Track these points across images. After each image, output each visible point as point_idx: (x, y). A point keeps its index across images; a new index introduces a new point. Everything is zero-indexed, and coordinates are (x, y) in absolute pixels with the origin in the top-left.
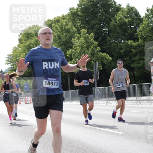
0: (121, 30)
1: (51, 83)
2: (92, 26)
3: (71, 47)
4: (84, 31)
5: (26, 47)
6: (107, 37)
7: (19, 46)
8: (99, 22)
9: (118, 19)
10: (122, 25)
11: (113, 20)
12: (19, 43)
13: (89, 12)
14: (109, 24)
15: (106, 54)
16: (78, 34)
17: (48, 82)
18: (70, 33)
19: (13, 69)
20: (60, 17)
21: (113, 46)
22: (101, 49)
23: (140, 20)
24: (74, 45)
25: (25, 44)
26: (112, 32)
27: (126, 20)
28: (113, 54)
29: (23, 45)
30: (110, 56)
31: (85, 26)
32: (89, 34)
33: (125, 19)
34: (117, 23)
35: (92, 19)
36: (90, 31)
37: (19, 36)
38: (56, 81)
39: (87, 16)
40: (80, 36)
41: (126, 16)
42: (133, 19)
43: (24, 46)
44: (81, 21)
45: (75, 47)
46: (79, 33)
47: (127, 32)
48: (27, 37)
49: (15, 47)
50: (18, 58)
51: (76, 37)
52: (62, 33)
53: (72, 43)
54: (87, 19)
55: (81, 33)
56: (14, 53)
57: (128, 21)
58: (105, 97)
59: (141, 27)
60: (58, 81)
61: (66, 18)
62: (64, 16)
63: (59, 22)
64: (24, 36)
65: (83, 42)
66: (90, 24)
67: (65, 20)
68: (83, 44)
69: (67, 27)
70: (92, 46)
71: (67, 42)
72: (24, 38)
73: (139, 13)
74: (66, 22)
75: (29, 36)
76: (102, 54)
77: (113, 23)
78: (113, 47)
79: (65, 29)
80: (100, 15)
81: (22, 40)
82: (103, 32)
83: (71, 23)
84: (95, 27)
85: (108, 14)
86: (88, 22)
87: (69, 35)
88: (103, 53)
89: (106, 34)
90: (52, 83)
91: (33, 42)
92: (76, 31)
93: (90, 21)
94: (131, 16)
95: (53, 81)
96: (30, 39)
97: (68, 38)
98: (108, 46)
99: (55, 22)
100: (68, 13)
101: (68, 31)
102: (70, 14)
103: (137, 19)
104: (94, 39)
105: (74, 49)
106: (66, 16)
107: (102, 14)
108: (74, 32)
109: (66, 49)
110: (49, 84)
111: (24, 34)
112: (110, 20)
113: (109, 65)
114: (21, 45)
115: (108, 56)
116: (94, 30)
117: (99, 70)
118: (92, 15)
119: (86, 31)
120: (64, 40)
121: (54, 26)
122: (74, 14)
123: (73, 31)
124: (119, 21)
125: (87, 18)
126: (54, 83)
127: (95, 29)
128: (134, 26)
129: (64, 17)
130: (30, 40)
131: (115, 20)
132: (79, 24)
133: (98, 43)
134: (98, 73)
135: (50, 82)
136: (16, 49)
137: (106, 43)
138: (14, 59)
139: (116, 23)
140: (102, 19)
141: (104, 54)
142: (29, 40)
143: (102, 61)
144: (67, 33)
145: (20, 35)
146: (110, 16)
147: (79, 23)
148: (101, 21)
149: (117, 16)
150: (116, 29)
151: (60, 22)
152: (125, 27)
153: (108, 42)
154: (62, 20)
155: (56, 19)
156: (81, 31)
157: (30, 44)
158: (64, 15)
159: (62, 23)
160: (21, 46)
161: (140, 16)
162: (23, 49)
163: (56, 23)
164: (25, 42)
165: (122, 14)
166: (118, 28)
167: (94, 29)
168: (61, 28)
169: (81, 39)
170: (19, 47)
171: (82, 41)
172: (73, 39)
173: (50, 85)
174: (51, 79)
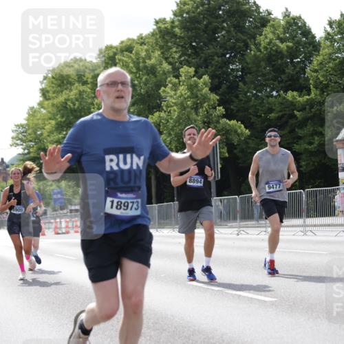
0: (271, 69)
1: (124, 206)
2: (206, 60)
3: (159, 108)
4: (188, 72)
5: (58, 107)
6: (238, 85)
7: (41, 104)
8: (221, 51)
9: (263, 44)
10: (273, 57)
11: (253, 47)
12: (41, 99)
13: (199, 29)
14: (243, 55)
15: (237, 121)
16: (174, 76)
17: (118, 203)
18: (156, 76)
19: (28, 156)
20: (133, 40)
21: (252, 103)
22: (225, 111)
23: (314, 46)
24: (165, 101)
25: (55, 101)
26: (250, 73)
27: (283, 46)
28: (253, 123)
29: (50, 102)
30: (246, 127)
31: (190, 59)
32: (200, 78)
33: (280, 45)
34: (260, 51)
35: (205, 44)
36: (201, 70)
37: (41, 83)
38: (135, 201)
39: (193, 36)
40: (180, 82)
41: (282, 36)
42: (298, 43)
43: (53, 105)
44: (180, 48)
45: (167, 106)
46: (177, 77)
47: (284, 72)
48: (59, 86)
49: (33, 107)
50: (39, 133)
51: (170, 85)
52: (138, 75)
53: (160, 98)
54: (194, 44)
55: (181, 76)
56: (31, 122)
57: (286, 48)
58: (235, 219)
59: (315, 62)
60: (139, 200)
61: (148, 42)
62: (142, 38)
63: (131, 52)
64: (52, 83)
65: (186, 96)
66: (202, 55)
67: (146, 47)
68: (185, 99)
69: (149, 62)
70: (205, 105)
71: (149, 96)
72: (53, 87)
73: (310, 29)
74: (147, 51)
75: (65, 82)
76: (227, 123)
77: (252, 52)
78: (252, 106)
79: (145, 67)
80: (222, 35)
81: (48, 92)
82: (230, 74)
83: (157, 53)
84: (213, 62)
85: (242, 33)
86: (195, 51)
87: (154, 79)
88: (230, 120)
89: (237, 77)
90: (126, 204)
91: (73, 97)
92: (169, 72)
93: (201, 49)
94: (293, 38)
95: (129, 201)
96: (66, 89)
97: (152, 88)
98: (242, 105)
99: (122, 51)
100: (152, 31)
101: (152, 71)
102: (157, 34)
103: (305, 43)
104: (210, 90)
105: (165, 112)
106: (146, 37)
107: (228, 32)
108: (164, 73)
109: (147, 112)
110: (119, 207)
111: (53, 78)
112: (247, 46)
113: (244, 147)
114: (46, 102)
115: (240, 127)
116: (210, 69)
117: (220, 158)
118: (206, 35)
119: (192, 70)
120: (142, 90)
121: (119, 60)
122: (164, 33)
123: (164, 71)
124: (266, 48)
125: (195, 42)
126: (130, 205)
127: (212, 67)
128: (299, 60)
129: (143, 41)
130: (67, 92)
131: (257, 45)
132: (177, 56)
133: (218, 98)
134: (219, 166)
135: (121, 203)
136: (35, 111)
137: (237, 97)
138: (29, 134)
139: (258, 53)
140: (228, 43)
141: (233, 122)
142: (64, 93)
143: (227, 139)
144: (148, 75)
145: (45, 81)
146: (245, 38)
147: (176, 52)
148: (226, 49)
149: (261, 37)
150: (258, 66)
151: (134, 52)
152: (280, 61)
153: (240, 96)
154: (137, 47)
155: (124, 44)
156: (181, 70)
157: (65, 99)
158: (144, 35)
159: (137, 54)
160: (45, 106)
161: (314, 37)
162: (50, 113)
163: (125, 53)
164: (54, 95)
165: (273, 33)
166: (263, 64)
167: (210, 67)
168: (136, 64)
169: (181, 88)
170: (42, 107)
171: (183, 92)
172: (163, 88)
173: (122, 210)
174: (124, 195)
